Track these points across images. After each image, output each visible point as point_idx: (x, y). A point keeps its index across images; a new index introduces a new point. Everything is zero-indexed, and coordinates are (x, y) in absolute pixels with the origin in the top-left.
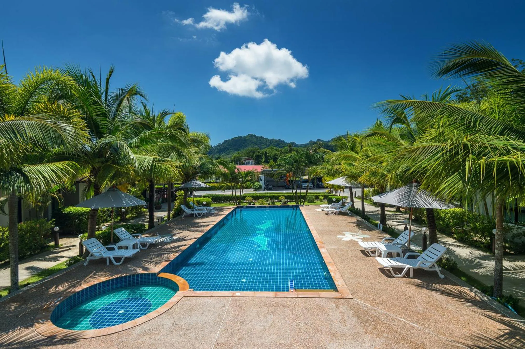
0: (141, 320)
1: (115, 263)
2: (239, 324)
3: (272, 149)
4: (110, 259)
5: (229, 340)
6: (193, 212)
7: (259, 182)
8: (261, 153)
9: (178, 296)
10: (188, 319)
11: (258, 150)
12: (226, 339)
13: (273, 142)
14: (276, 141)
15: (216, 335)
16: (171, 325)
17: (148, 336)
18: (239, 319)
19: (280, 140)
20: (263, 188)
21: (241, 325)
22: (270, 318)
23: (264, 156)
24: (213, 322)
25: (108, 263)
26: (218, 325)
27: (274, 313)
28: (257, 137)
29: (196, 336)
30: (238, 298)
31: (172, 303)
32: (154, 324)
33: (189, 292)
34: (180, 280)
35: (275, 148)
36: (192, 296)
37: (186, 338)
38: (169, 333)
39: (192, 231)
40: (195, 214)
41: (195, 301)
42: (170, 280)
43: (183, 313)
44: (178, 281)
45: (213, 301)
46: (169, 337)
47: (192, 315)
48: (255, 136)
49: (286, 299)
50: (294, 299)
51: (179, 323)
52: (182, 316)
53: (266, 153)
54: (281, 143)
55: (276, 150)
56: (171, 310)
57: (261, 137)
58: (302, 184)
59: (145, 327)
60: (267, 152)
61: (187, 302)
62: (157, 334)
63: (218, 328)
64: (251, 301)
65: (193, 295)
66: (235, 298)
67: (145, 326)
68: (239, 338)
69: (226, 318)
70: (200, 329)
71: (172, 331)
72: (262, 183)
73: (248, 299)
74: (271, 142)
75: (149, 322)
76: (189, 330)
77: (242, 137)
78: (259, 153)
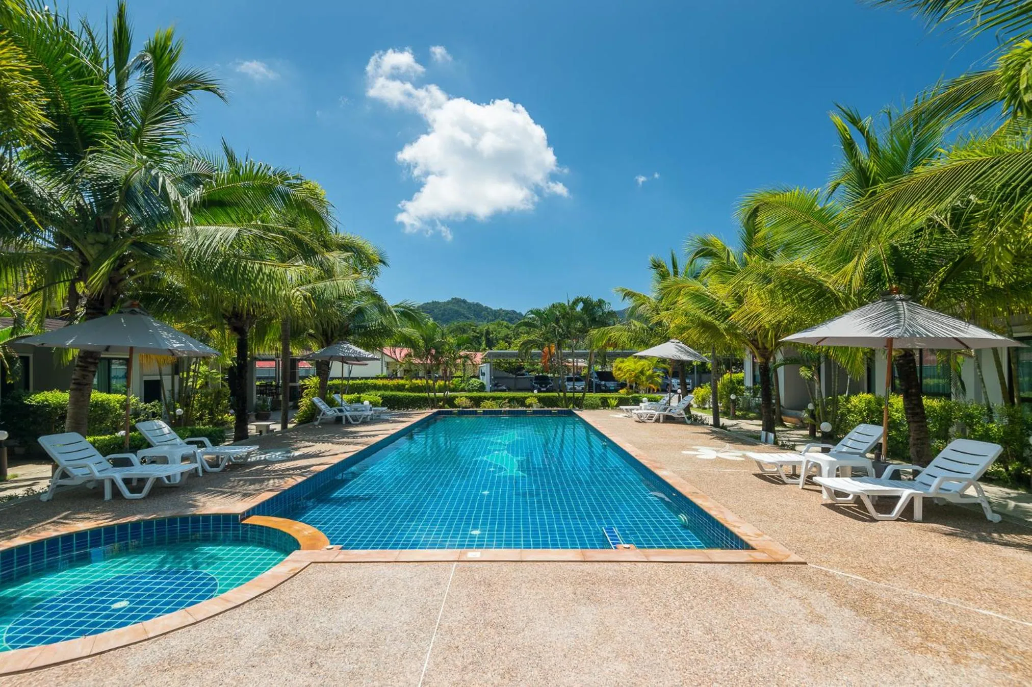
0: (166, 622)
1: (127, 494)
2: (492, 631)
3: (499, 324)
4: (113, 483)
5: (466, 678)
6: (340, 414)
7: (478, 377)
8: (478, 333)
9: (297, 561)
10: (323, 620)
11: (471, 326)
12: (458, 677)
13: (500, 315)
14: (507, 313)
15: (422, 665)
16: (267, 637)
17: (177, 673)
18: (490, 615)
19: (514, 312)
20: (488, 389)
21: (499, 634)
22: (587, 613)
23: (483, 338)
24: (405, 627)
25: (108, 495)
26: (422, 635)
27: (591, 599)
28: (470, 304)
29: (348, 667)
30: (477, 565)
31: (274, 577)
32: (205, 632)
33: (329, 552)
34: (304, 529)
35: (505, 323)
36: (337, 560)
37: (314, 675)
38: (255, 660)
39: (338, 443)
40: (346, 417)
41: (344, 572)
42: (276, 529)
43: (307, 603)
44: (298, 531)
45: (403, 572)
46: (254, 673)
47: (336, 609)
48: (464, 302)
49: (615, 566)
50: (640, 565)
51: (294, 629)
52: (304, 611)
53: (488, 333)
54: (516, 318)
55: (508, 328)
56: (271, 596)
57: (477, 305)
58: (566, 383)
59: (173, 643)
60: (491, 330)
61: (324, 575)
62: (213, 666)
63: (423, 644)
64: (516, 570)
65: (340, 558)
66: (468, 563)
67: (174, 641)
68: (501, 671)
69: (449, 615)
70: (364, 646)
71: (267, 654)
72: (486, 380)
73: (506, 568)
74: (496, 315)
75: (193, 629)
76: (327, 649)
77: (439, 303)
78: (475, 332)
